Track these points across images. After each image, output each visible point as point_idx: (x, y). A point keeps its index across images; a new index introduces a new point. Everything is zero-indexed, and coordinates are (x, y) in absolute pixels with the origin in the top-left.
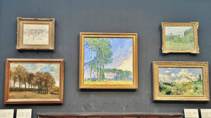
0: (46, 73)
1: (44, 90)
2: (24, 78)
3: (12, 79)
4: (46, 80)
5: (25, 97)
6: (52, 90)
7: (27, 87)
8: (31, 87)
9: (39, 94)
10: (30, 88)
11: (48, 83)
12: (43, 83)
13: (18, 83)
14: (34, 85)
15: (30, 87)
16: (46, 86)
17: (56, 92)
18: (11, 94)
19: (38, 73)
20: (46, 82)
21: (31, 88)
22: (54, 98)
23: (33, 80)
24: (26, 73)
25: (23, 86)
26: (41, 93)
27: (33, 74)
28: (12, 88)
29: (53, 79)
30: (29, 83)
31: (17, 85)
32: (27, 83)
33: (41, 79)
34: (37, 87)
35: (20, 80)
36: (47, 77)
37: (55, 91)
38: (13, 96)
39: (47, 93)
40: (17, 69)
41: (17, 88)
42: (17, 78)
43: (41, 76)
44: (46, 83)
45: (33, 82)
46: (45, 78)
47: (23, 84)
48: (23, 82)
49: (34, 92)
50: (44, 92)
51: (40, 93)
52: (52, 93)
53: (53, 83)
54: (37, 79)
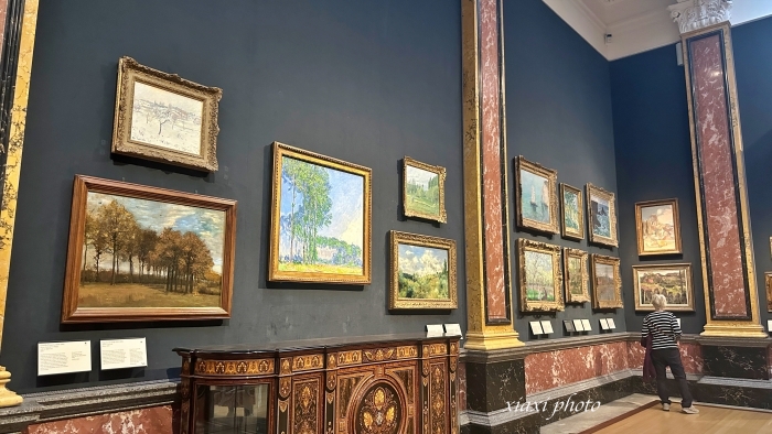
0: (189, 234)
1: (182, 283)
2: (127, 241)
3: (89, 242)
4: (190, 254)
5: (130, 302)
6: (203, 284)
7: (136, 271)
8: (149, 270)
9: (170, 295)
10: (143, 275)
11: (194, 261)
12: (183, 262)
13: (110, 257)
14: (158, 265)
15: (145, 272)
16: (188, 270)
17: (212, 290)
18: (85, 291)
19: (168, 231)
20: (189, 259)
21: (148, 275)
22: (208, 305)
23: (153, 250)
24: (135, 227)
25: (124, 268)
26: (176, 291)
27: (155, 233)
28: (90, 271)
29: (208, 252)
30: (143, 260)
31: (106, 264)
32: (135, 259)
33: (175, 249)
34: (164, 274)
35: (117, 247)
36: (192, 246)
37: (212, 285)
38: (90, 297)
39: (191, 291)
40: (108, 212)
41: (104, 272)
42: (108, 240)
43: (177, 241)
44: (189, 263)
45: (154, 256)
46: (187, 249)
47: (124, 261)
48: (123, 255)
49: (155, 286)
50: (184, 287)
51: (171, 291)
52: (202, 292)
53: (206, 263)
54: (166, 250)
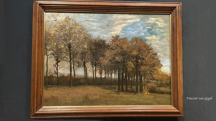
0: (136, 39)
1: (132, 83)
2: (80, 50)
3: (49, 52)
4: (137, 57)
5: (86, 101)
6: (152, 84)
7: (90, 75)
8: (101, 74)
9: (121, 94)
10: (97, 78)
11: (142, 64)
12: (131, 65)
13: (67, 65)
14: (109, 69)
15: (98, 75)
16: (137, 72)
17: (162, 89)
18: (48, 93)
19: (116, 38)
20: (137, 62)
21: (101, 78)
22: (159, 103)
23: (104, 56)
24: (86, 38)
25: (80, 72)
26: (127, 91)
27: (104, 41)
28: (51, 77)
29: (156, 54)
30: (95, 65)
31: (64, 70)
32: (88, 65)
33: (123, 54)
34: (114, 76)
35: (72, 55)
36: (139, 50)
37: (161, 85)
38: (53, 97)
39: (141, 91)
41: (63, 77)
42: (64, 50)
43: (125, 46)
44: (137, 66)
45: (105, 61)
46: (135, 53)
47: (79, 66)
48: (78, 62)
49: (107, 87)
50: (134, 87)
51: (123, 91)
52: (152, 91)
53: (154, 65)
54: (115, 55)
